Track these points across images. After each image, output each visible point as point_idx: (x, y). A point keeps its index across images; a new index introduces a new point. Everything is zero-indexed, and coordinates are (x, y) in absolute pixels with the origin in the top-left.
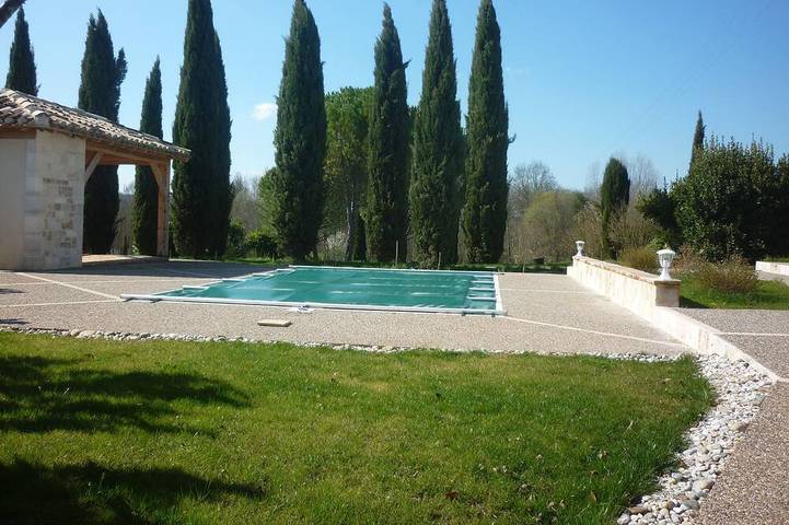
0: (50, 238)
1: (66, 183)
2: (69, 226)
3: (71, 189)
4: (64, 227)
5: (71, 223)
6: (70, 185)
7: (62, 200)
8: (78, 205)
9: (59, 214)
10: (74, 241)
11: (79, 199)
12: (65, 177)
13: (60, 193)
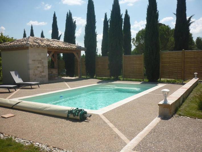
0: (36, 76)
1: (41, 60)
2: (43, 72)
3: (43, 62)
4: (41, 72)
5: (43, 71)
6: (43, 61)
7: (40, 65)
8: (46, 66)
9: (39, 69)
10: (45, 76)
11: (46, 64)
12: (40, 59)
13: (39, 63)
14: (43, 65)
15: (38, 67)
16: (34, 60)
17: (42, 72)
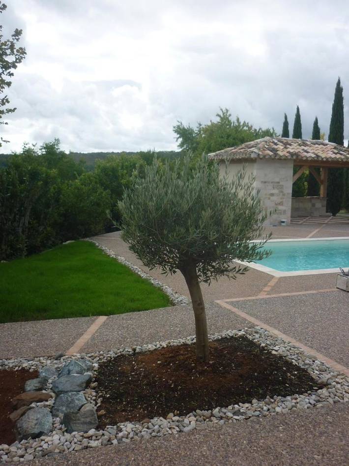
1: (279, 182)
2: (281, 204)
3: (283, 186)
4: (276, 204)
5: (282, 202)
6: (282, 183)
7: (276, 192)
8: (288, 194)
9: (272, 198)
10: (285, 211)
11: (289, 190)
12: (277, 180)
13: (274, 188)
14: (282, 192)
15: (272, 195)
16: (265, 182)
17: (279, 204)
